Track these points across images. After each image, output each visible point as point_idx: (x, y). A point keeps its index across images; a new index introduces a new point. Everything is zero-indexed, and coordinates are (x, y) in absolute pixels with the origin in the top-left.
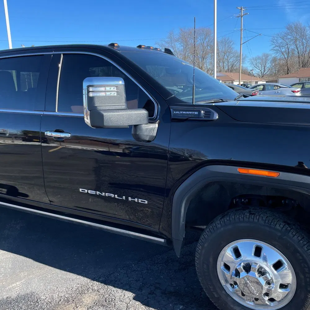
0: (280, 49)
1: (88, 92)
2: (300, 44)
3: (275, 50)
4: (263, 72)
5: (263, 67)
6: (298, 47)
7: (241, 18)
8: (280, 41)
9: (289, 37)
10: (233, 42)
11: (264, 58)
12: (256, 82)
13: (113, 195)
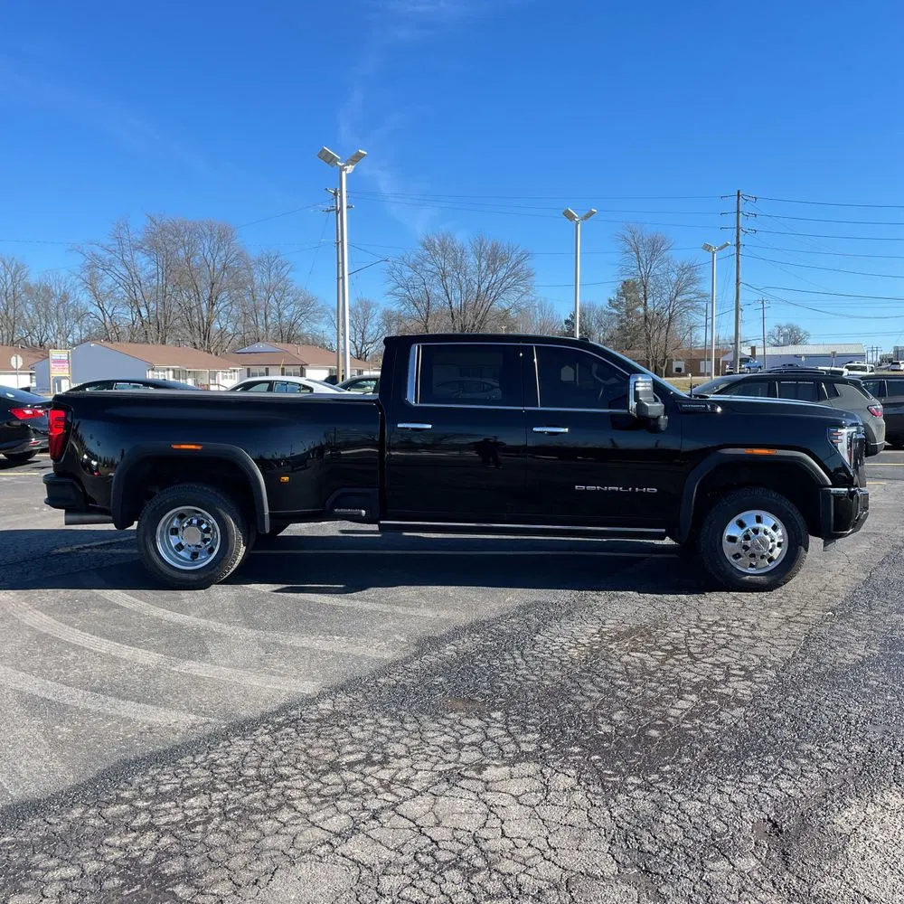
0: (407, 293)
1: (635, 387)
2: (454, 284)
3: (396, 294)
4: (359, 346)
5: (360, 335)
6: (449, 291)
7: (337, 214)
8: (409, 274)
9: (429, 266)
10: (289, 266)
11: (360, 309)
12: (360, 372)
13: (617, 488)
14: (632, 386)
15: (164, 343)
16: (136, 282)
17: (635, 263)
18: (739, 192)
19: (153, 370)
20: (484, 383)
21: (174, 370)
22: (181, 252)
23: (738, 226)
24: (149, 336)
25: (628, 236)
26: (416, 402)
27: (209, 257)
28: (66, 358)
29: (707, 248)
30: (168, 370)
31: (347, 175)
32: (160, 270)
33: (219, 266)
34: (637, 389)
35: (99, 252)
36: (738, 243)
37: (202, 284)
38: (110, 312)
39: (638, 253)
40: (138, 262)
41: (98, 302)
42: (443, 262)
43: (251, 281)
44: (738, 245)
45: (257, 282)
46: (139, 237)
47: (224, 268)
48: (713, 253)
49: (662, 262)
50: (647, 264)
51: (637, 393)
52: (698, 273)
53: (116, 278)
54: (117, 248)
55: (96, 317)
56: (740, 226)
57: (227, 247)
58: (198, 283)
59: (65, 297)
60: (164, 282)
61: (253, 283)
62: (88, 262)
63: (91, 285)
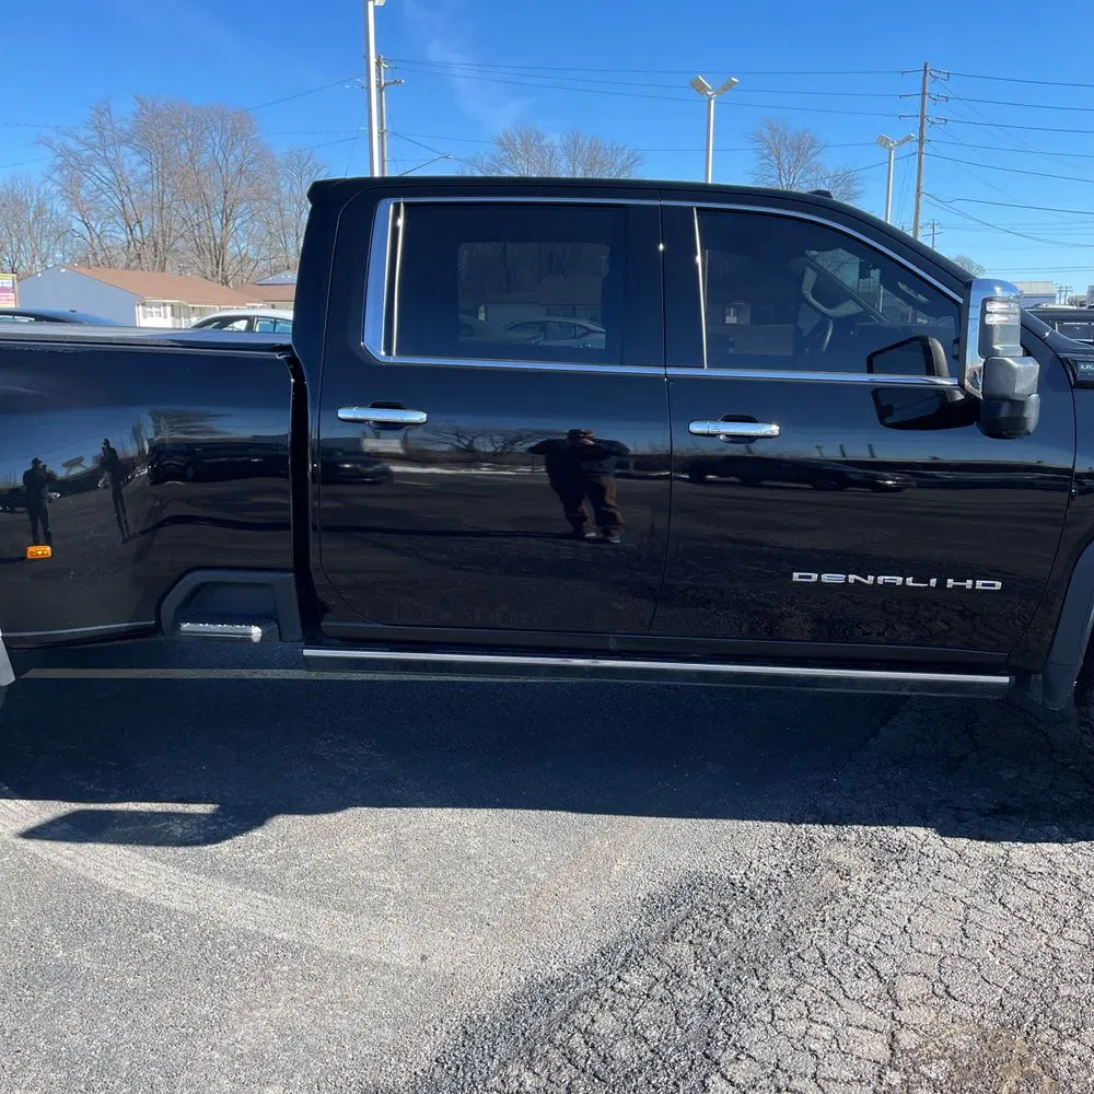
1: (985, 314)
13: (899, 580)
14: (974, 313)
15: (163, 269)
16: (124, 188)
17: (775, 172)
18: (925, 67)
19: (143, 305)
20: (575, 325)
21: (172, 306)
22: (184, 150)
23: (923, 113)
24: (143, 260)
25: (766, 134)
26: (389, 352)
27: (220, 157)
28: (11, 286)
29: (883, 142)
30: (165, 305)
31: (375, 7)
32: (155, 172)
33: (234, 169)
34: (990, 320)
35: (72, 144)
36: (921, 138)
37: (213, 193)
38: (98, 230)
39: (778, 158)
40: (126, 160)
41: (82, 216)
42: (526, 168)
43: (277, 189)
44: (921, 141)
45: (285, 190)
46: (126, 127)
47: (240, 172)
48: (891, 149)
49: (810, 170)
50: (790, 173)
51: (986, 331)
52: (855, 185)
53: (98, 182)
54: (96, 140)
55: (81, 236)
56: (926, 114)
57: (244, 143)
58: (207, 191)
59: (40, 211)
60: (161, 187)
61: (280, 193)
62: (59, 161)
63: (71, 193)
